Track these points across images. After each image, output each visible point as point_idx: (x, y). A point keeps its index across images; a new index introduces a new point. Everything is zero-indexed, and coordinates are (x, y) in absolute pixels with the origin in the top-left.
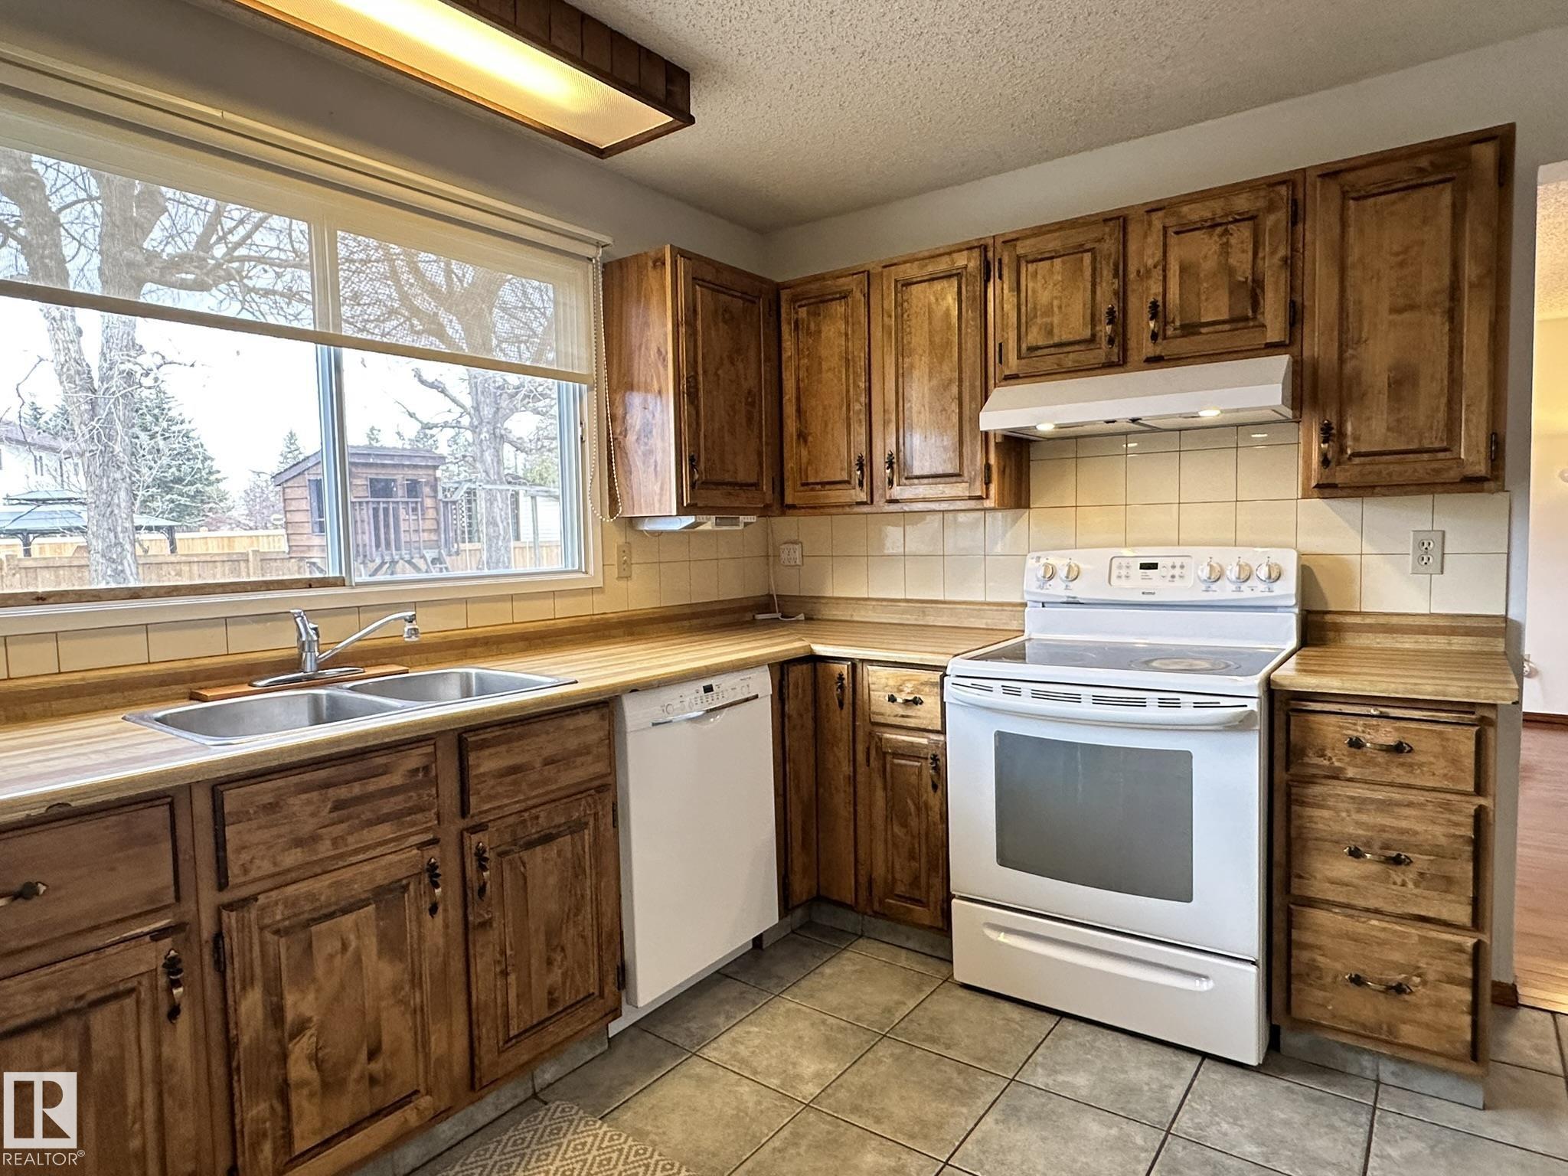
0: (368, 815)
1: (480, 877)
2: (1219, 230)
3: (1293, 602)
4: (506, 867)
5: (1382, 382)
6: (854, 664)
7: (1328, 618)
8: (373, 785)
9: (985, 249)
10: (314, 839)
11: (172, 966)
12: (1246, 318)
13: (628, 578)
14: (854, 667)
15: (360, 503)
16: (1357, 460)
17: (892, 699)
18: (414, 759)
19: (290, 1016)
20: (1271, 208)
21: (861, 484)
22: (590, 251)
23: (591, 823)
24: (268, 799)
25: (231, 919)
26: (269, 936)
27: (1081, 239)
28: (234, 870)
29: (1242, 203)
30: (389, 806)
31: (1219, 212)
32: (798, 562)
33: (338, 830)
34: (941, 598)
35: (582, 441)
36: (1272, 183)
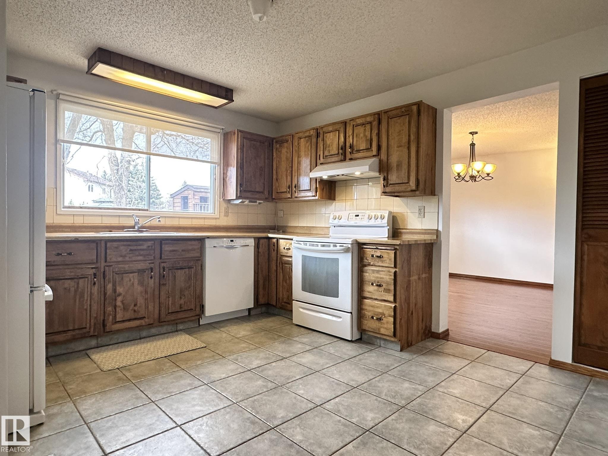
0: (137, 254)
1: (163, 273)
2: (364, 126)
3: (386, 225)
4: (170, 273)
5: (395, 165)
6: (278, 239)
7: (399, 230)
8: (139, 247)
9: (317, 129)
10: (125, 256)
11: (95, 274)
12: (369, 149)
13: (227, 216)
14: (277, 240)
15: (196, 204)
16: (391, 186)
17: (284, 248)
18: (150, 243)
19: (117, 291)
20: (374, 121)
21: (289, 192)
22: (219, 131)
23: (195, 268)
24: (116, 246)
25: (107, 268)
26: (114, 274)
27: (336, 127)
28: (108, 259)
29: (369, 119)
30: (142, 252)
31: (364, 121)
32: (282, 216)
33: (131, 255)
34: (315, 226)
35: (215, 179)
36: (374, 114)
